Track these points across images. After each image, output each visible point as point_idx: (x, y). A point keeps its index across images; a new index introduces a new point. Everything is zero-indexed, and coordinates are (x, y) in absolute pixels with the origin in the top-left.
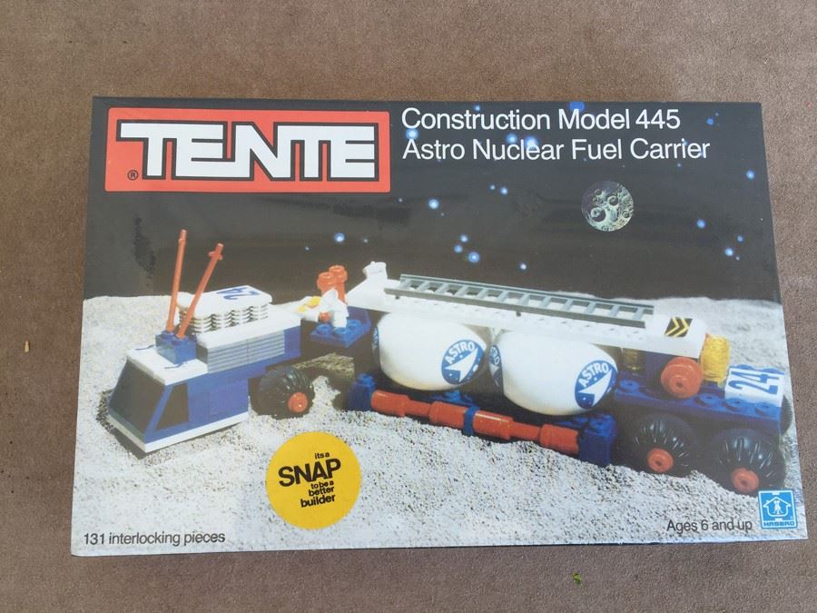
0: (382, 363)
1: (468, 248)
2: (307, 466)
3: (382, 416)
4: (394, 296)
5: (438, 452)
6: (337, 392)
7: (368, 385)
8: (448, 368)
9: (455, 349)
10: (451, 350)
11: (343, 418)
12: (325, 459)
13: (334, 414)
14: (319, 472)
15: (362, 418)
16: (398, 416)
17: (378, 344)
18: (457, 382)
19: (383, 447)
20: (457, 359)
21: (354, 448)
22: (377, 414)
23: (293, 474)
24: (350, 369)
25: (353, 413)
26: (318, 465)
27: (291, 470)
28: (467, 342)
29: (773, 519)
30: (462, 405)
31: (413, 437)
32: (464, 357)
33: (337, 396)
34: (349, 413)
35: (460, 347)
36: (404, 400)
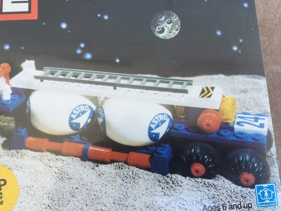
0: (32, 120)
3: (32, 152)
4: (40, 80)
5: (66, 172)
6: (4, 139)
7: (23, 134)
8: (73, 121)
9: (77, 110)
10: (75, 110)
11: (8, 154)
13: (3, 153)
15: (20, 154)
16: (42, 151)
17: (29, 109)
18: (78, 129)
19: (33, 171)
20: (78, 116)
21: (14, 171)
22: (29, 151)
24: (13, 125)
25: (14, 151)
28: (84, 105)
29: (264, 201)
30: (80, 143)
31: (51, 163)
32: (82, 115)
33: (5, 141)
34: (12, 151)
35: (80, 109)
36: (46, 142)
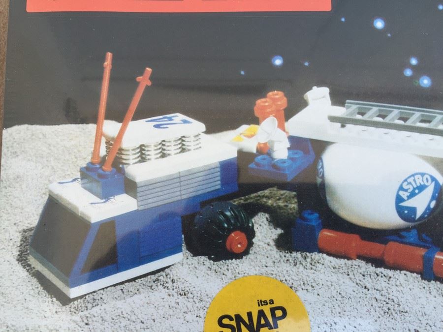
0: (328, 198)
1: (419, 71)
2: (250, 315)
3: (331, 259)
4: (339, 125)
5: (395, 300)
6: (279, 231)
7: (314, 224)
8: (403, 204)
9: (410, 183)
10: (406, 183)
11: (288, 260)
12: (269, 306)
13: (278, 256)
14: (263, 322)
15: (309, 260)
16: (349, 259)
17: (323, 177)
18: (413, 220)
19: (334, 293)
20: (412, 195)
21: (300, 293)
22: (325, 255)
23: (234, 323)
24: (294, 205)
25: (298, 255)
26: (261, 314)
27: (231, 319)
28: (423, 175)
30: (420, 246)
31: (368, 282)
32: (419, 192)
33: (280, 236)
34: (294, 254)
35: (414, 180)
36: (355, 239)
